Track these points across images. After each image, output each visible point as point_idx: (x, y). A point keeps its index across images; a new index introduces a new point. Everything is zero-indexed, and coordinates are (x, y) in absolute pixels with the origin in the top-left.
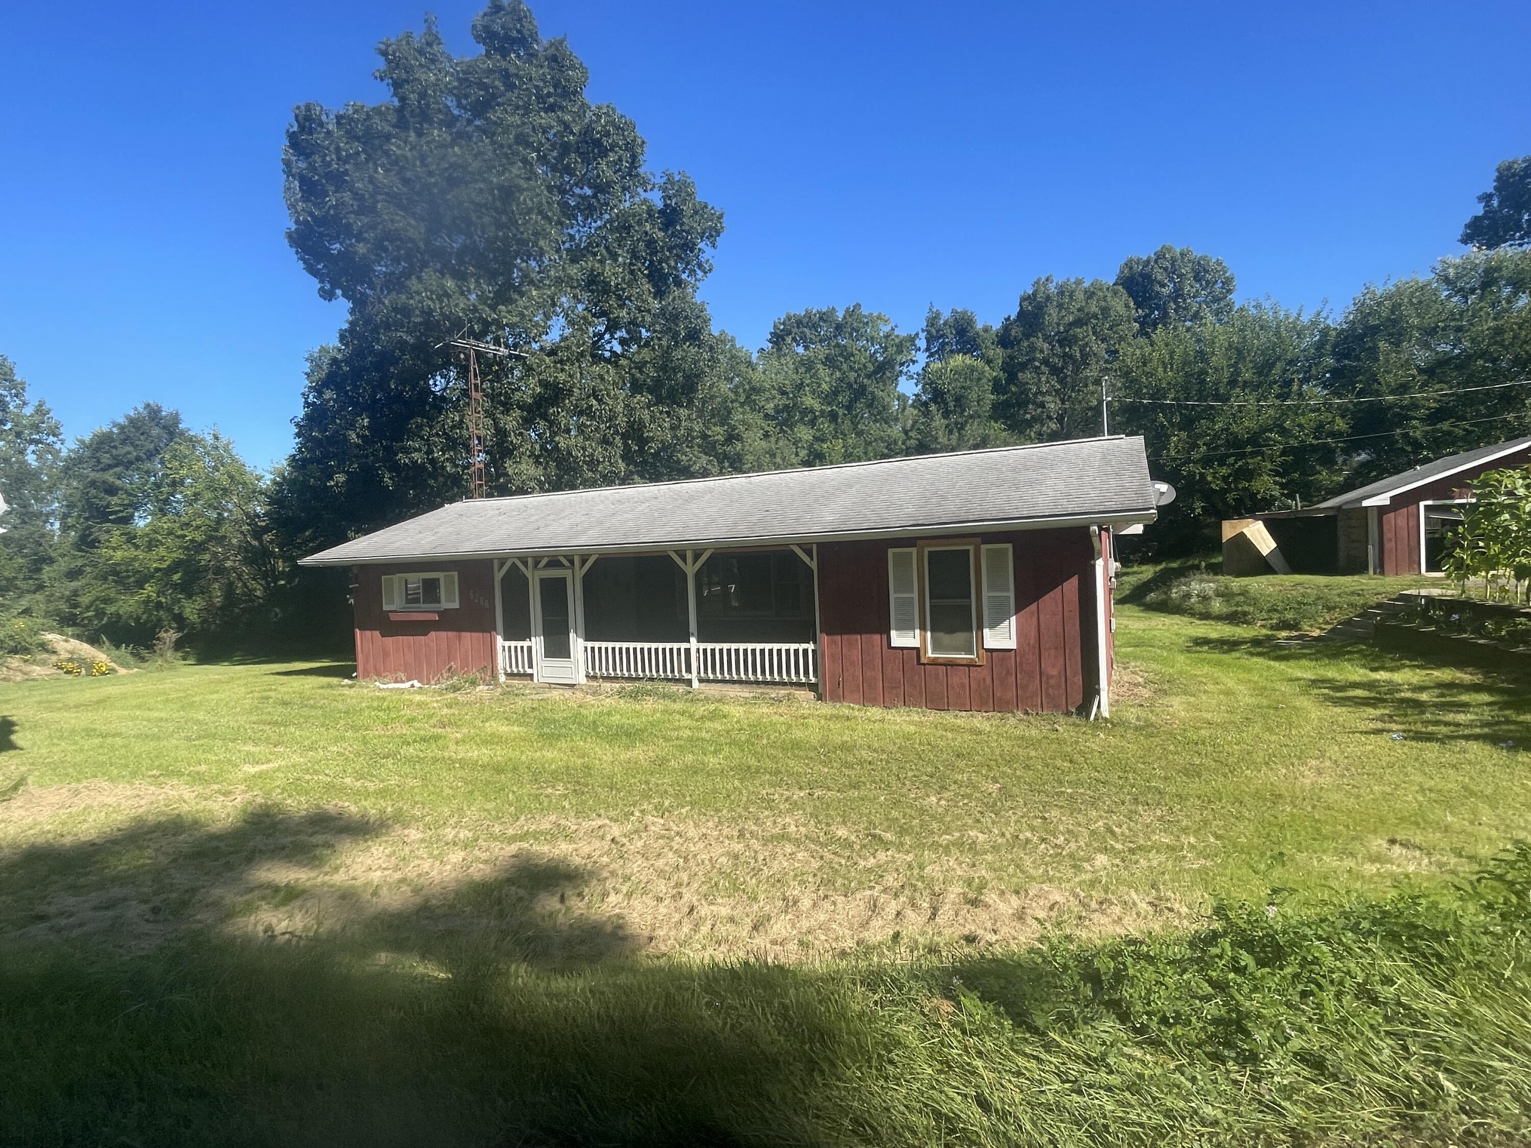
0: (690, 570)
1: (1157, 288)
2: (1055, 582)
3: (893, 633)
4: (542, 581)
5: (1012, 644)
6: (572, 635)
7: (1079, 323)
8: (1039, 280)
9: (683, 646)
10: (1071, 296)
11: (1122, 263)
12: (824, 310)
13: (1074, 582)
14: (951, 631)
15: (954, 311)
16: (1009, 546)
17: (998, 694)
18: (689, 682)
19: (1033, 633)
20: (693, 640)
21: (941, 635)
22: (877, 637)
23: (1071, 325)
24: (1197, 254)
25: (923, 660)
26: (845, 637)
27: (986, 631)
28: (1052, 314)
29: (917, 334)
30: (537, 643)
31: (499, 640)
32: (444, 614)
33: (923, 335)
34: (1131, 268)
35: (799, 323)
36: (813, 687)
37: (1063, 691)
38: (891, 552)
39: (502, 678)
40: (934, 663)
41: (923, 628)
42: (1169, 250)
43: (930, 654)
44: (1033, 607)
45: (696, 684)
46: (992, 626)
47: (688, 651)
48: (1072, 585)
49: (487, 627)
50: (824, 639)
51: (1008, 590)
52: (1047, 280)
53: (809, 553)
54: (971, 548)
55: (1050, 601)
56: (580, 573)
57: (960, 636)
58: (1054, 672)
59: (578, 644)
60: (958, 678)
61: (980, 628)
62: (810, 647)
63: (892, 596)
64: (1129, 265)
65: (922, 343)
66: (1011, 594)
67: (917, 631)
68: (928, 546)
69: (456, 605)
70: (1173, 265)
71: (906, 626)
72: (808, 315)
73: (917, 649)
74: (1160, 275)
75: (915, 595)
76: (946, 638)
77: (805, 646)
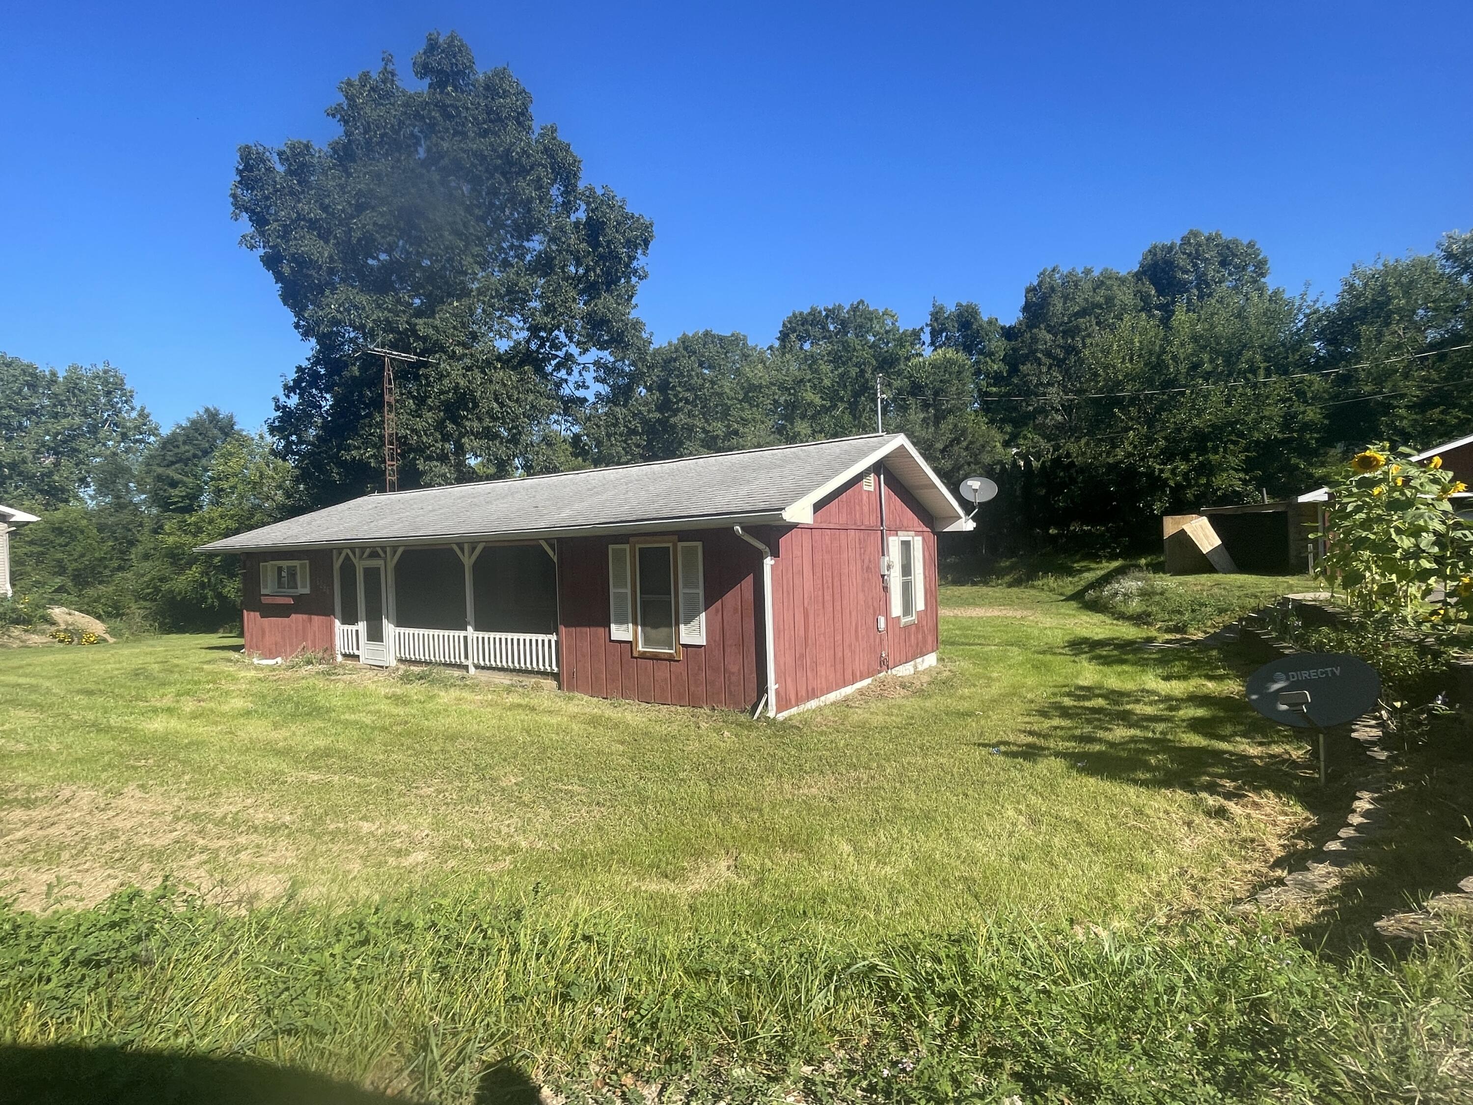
0: (468, 561)
1: (1179, 275)
2: (736, 580)
3: (613, 626)
4: (366, 570)
5: (701, 640)
6: (385, 622)
7: (1083, 313)
8: (1045, 271)
9: (462, 634)
10: (1076, 285)
11: (1146, 249)
12: (830, 307)
13: (750, 579)
14: (655, 626)
15: (959, 305)
16: (699, 544)
17: (692, 688)
18: (466, 668)
19: (719, 630)
20: (470, 628)
21: (648, 629)
22: (601, 630)
23: (1077, 315)
24: (1227, 236)
25: (635, 654)
26: (578, 629)
27: (682, 627)
28: (1057, 305)
29: (922, 329)
30: (362, 627)
31: (337, 623)
32: (298, 598)
33: (928, 330)
34: (1155, 255)
35: (804, 322)
36: (556, 676)
37: (742, 692)
38: (611, 547)
39: (340, 658)
40: (643, 656)
41: (635, 623)
42: (1196, 235)
43: (640, 648)
44: (719, 604)
45: (472, 670)
46: (687, 622)
47: (465, 638)
48: (747, 583)
49: (327, 611)
50: (563, 629)
51: (697, 587)
52: (1054, 270)
53: (552, 547)
54: (671, 546)
55: (731, 598)
56: (392, 563)
57: (663, 631)
58: (734, 668)
59: (389, 629)
60: (663, 671)
61: (678, 623)
62: (554, 638)
63: (612, 590)
64: (1152, 251)
65: (926, 337)
66: (701, 591)
67: (630, 625)
68: (638, 542)
69: (307, 591)
70: (1197, 251)
71: (621, 621)
72: (813, 312)
73: (630, 642)
74: (1182, 261)
75: (629, 591)
76: (653, 632)
77: (550, 636)
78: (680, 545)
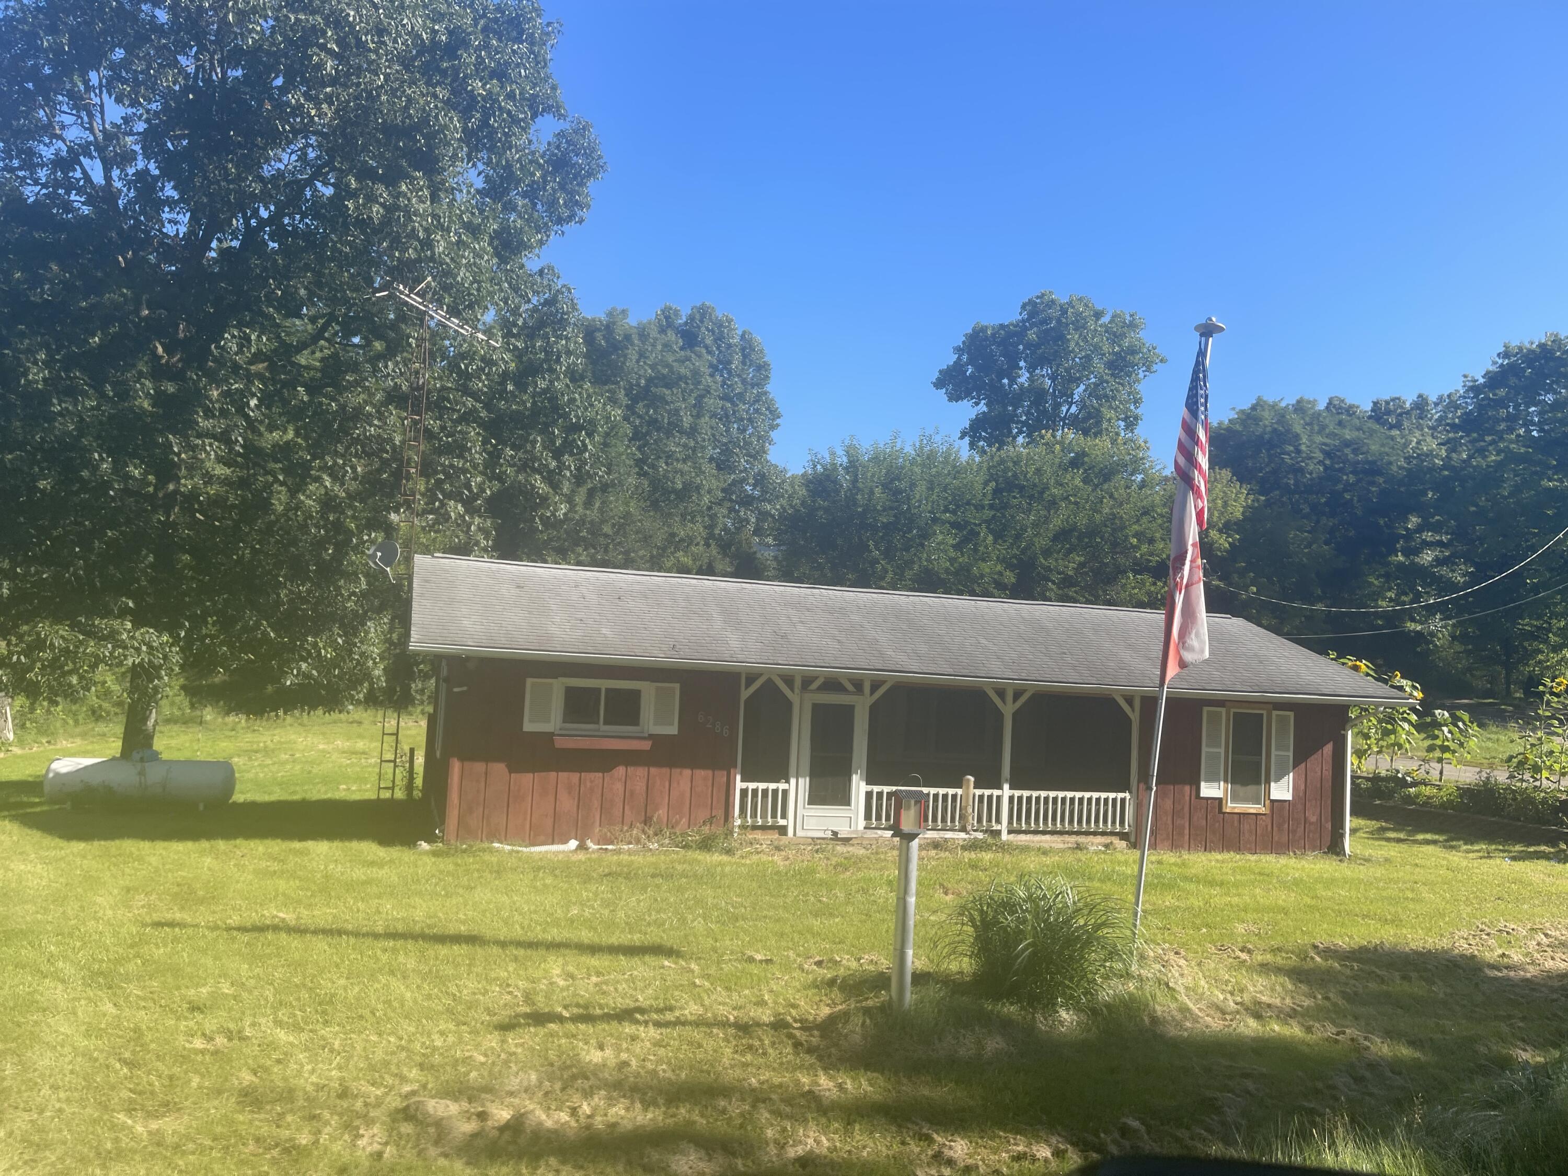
0: (1008, 709)
2: (1318, 746)
3: (1203, 784)
4: (816, 707)
5: (1288, 796)
6: (855, 778)
9: (996, 792)
14: (1245, 783)
16: (1291, 714)
18: (999, 833)
19: (1303, 787)
20: (1006, 786)
21: (1238, 787)
22: (1187, 788)
25: (1224, 810)
27: (1272, 784)
30: (798, 785)
31: (739, 781)
37: (1318, 835)
38: (1205, 711)
39: (736, 832)
40: (1231, 812)
41: (1226, 781)
43: (1230, 805)
44: (1303, 765)
45: (1005, 836)
46: (1277, 780)
47: (1000, 798)
48: (1328, 749)
49: (720, 763)
50: (1141, 788)
51: (1288, 750)
53: (1132, 706)
54: (1264, 712)
55: (1314, 761)
56: (870, 701)
57: (1251, 789)
58: (1313, 819)
59: (859, 787)
60: (1248, 825)
61: (1268, 782)
62: (1128, 796)
63: (1205, 749)
66: (1291, 754)
67: (1221, 783)
68: (1235, 708)
69: (673, 730)
71: (1213, 778)
73: (1220, 800)
75: (1222, 751)
76: (1241, 790)
77: (1122, 795)
78: (1275, 713)
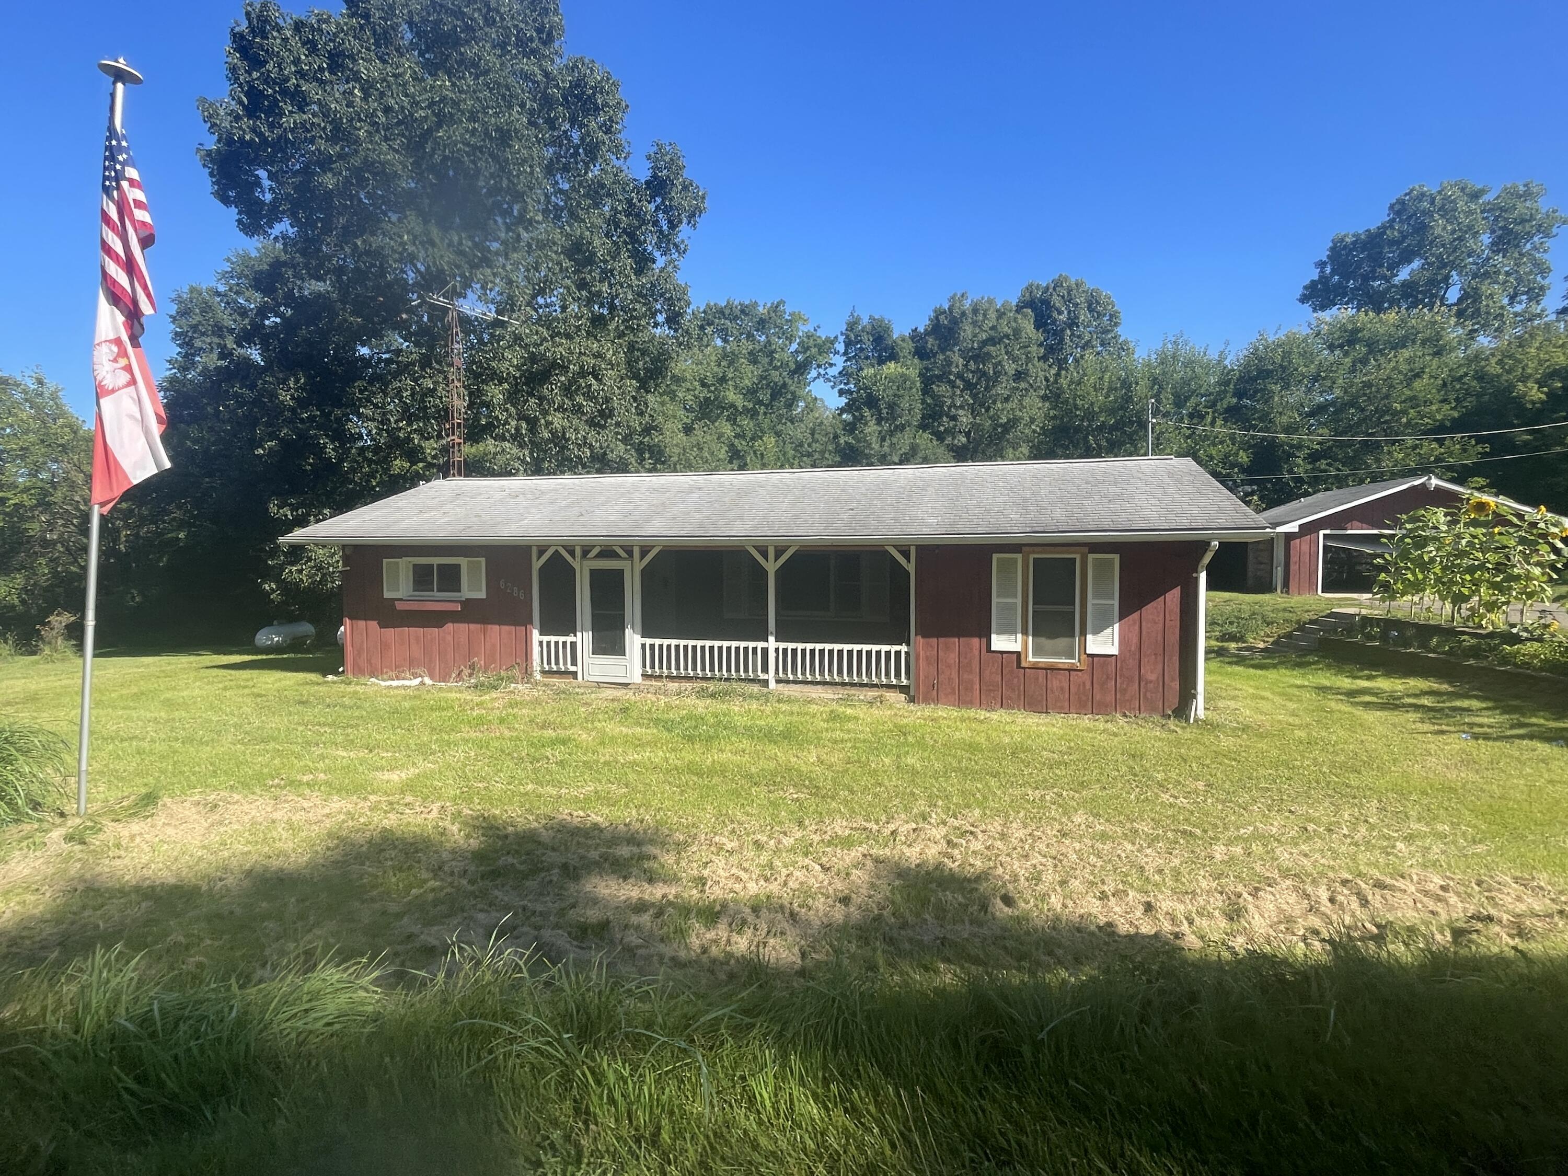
0: (771, 567)
2: (1158, 592)
3: (994, 637)
4: (593, 572)
5: (1114, 650)
6: (628, 632)
8: (955, 295)
9: (760, 645)
10: (985, 315)
11: (1024, 286)
12: (747, 303)
13: (1176, 593)
14: (1053, 635)
15: (872, 318)
16: (1116, 558)
17: (1098, 697)
18: (765, 683)
19: (1135, 640)
20: (772, 639)
21: (1042, 640)
22: (975, 641)
23: (984, 343)
24: (1090, 285)
25: (1023, 664)
26: (941, 640)
27: (1089, 637)
28: (967, 331)
30: (584, 639)
31: (536, 634)
32: (467, 603)
34: (1033, 292)
35: (721, 312)
36: (904, 689)
37: (1160, 695)
38: (995, 557)
39: (538, 676)
40: (1035, 667)
41: (1025, 632)
42: (1066, 279)
43: (1030, 658)
44: (1136, 615)
45: (772, 685)
46: (1096, 632)
47: (765, 651)
48: (1174, 596)
49: (521, 619)
50: (918, 641)
51: (1113, 598)
52: (963, 297)
53: (906, 554)
54: (1078, 557)
55: (1152, 610)
56: (639, 566)
57: (1062, 642)
58: (1152, 677)
59: (634, 640)
60: (1056, 682)
61: (1083, 633)
62: (904, 648)
63: (995, 600)
66: (1116, 603)
67: (1019, 636)
68: (1034, 552)
69: (482, 595)
70: (1069, 293)
71: (1007, 630)
73: (1018, 653)
74: (1057, 302)
75: (1019, 601)
76: (1047, 643)
77: (897, 648)
78: (1091, 557)
